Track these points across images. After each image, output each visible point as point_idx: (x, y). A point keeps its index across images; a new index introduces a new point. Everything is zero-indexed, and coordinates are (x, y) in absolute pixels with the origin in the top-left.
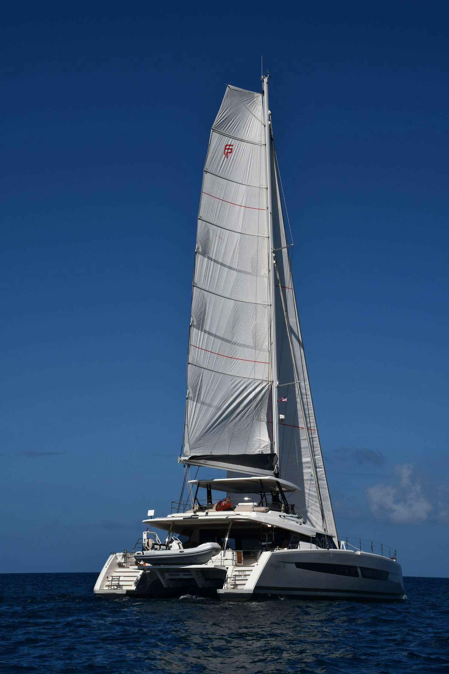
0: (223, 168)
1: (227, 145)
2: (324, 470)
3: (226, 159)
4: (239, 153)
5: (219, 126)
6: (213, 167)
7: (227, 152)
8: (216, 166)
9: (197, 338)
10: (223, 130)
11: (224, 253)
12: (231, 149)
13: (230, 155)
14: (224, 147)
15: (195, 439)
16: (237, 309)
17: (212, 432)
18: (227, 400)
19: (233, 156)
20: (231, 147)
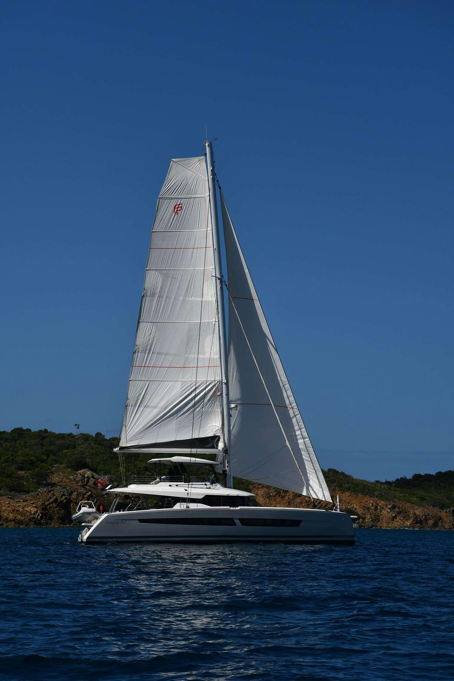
0: (174, 223)
1: (176, 205)
2: (310, 439)
3: (176, 216)
4: (189, 208)
5: (166, 193)
6: (162, 227)
7: (177, 211)
8: (165, 224)
9: (142, 360)
10: (171, 195)
11: (178, 288)
12: (181, 207)
13: (180, 212)
14: (173, 207)
15: (134, 434)
16: (191, 329)
17: (156, 427)
18: (176, 399)
19: (183, 212)
20: (180, 206)
